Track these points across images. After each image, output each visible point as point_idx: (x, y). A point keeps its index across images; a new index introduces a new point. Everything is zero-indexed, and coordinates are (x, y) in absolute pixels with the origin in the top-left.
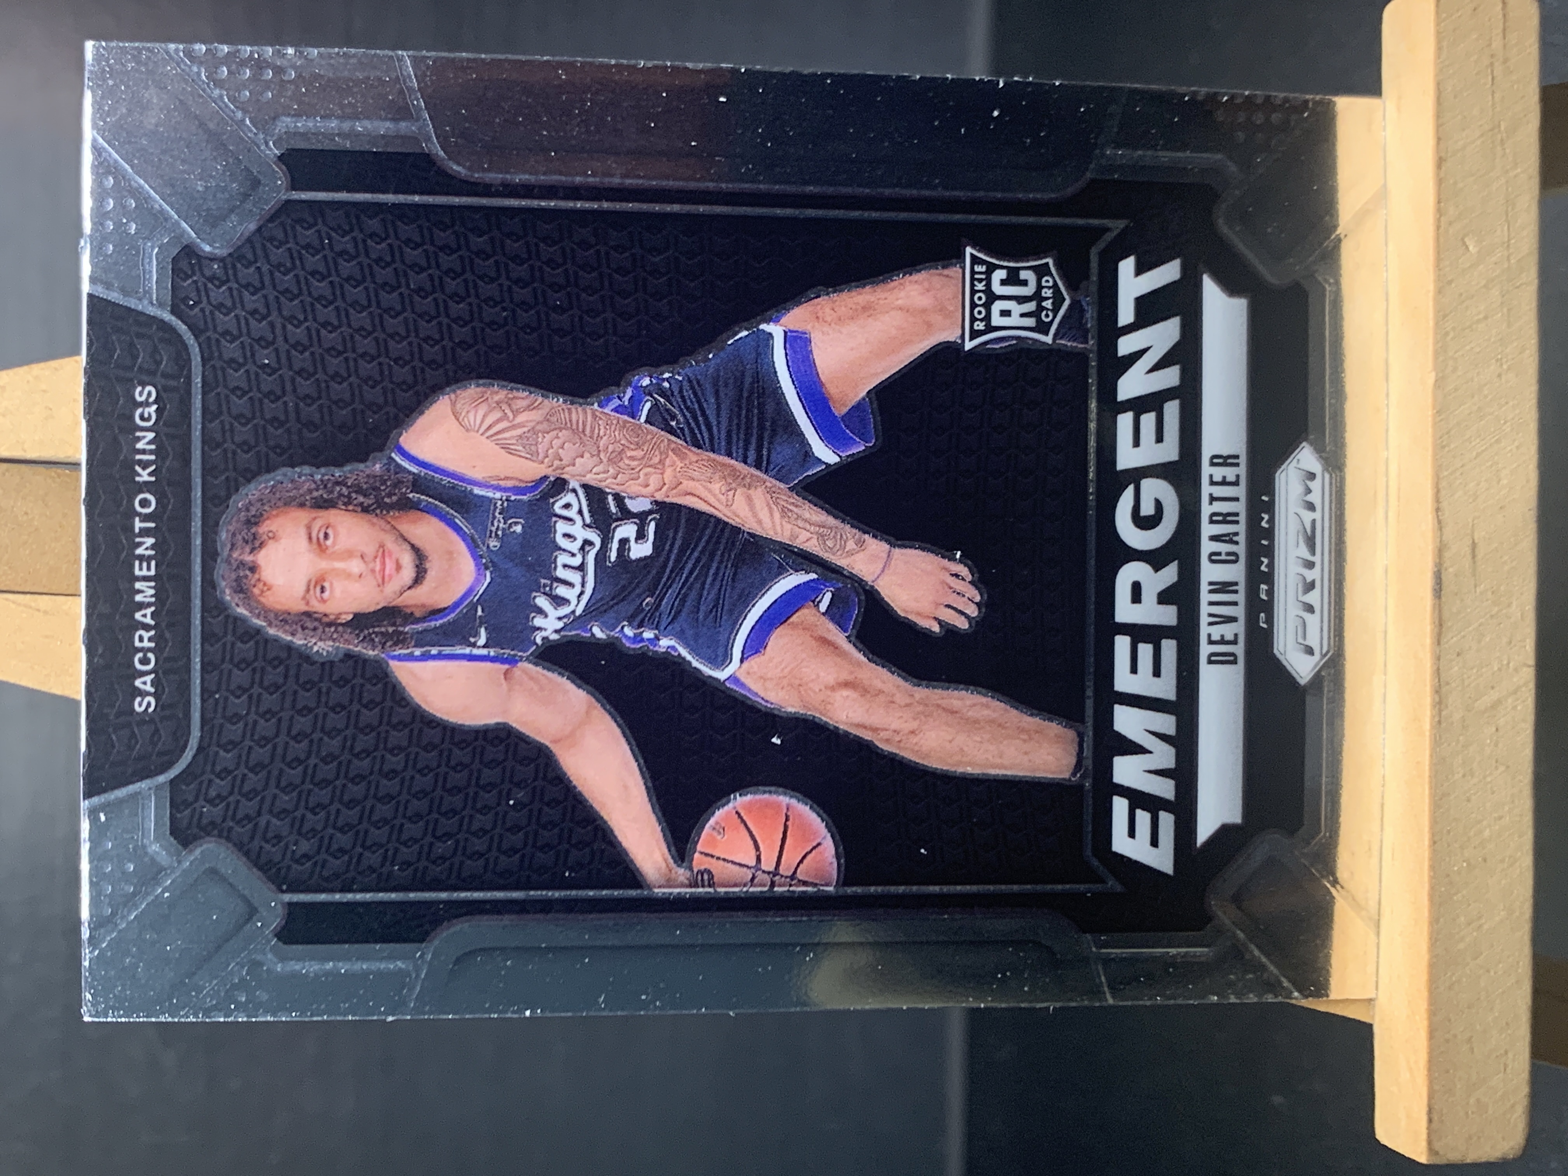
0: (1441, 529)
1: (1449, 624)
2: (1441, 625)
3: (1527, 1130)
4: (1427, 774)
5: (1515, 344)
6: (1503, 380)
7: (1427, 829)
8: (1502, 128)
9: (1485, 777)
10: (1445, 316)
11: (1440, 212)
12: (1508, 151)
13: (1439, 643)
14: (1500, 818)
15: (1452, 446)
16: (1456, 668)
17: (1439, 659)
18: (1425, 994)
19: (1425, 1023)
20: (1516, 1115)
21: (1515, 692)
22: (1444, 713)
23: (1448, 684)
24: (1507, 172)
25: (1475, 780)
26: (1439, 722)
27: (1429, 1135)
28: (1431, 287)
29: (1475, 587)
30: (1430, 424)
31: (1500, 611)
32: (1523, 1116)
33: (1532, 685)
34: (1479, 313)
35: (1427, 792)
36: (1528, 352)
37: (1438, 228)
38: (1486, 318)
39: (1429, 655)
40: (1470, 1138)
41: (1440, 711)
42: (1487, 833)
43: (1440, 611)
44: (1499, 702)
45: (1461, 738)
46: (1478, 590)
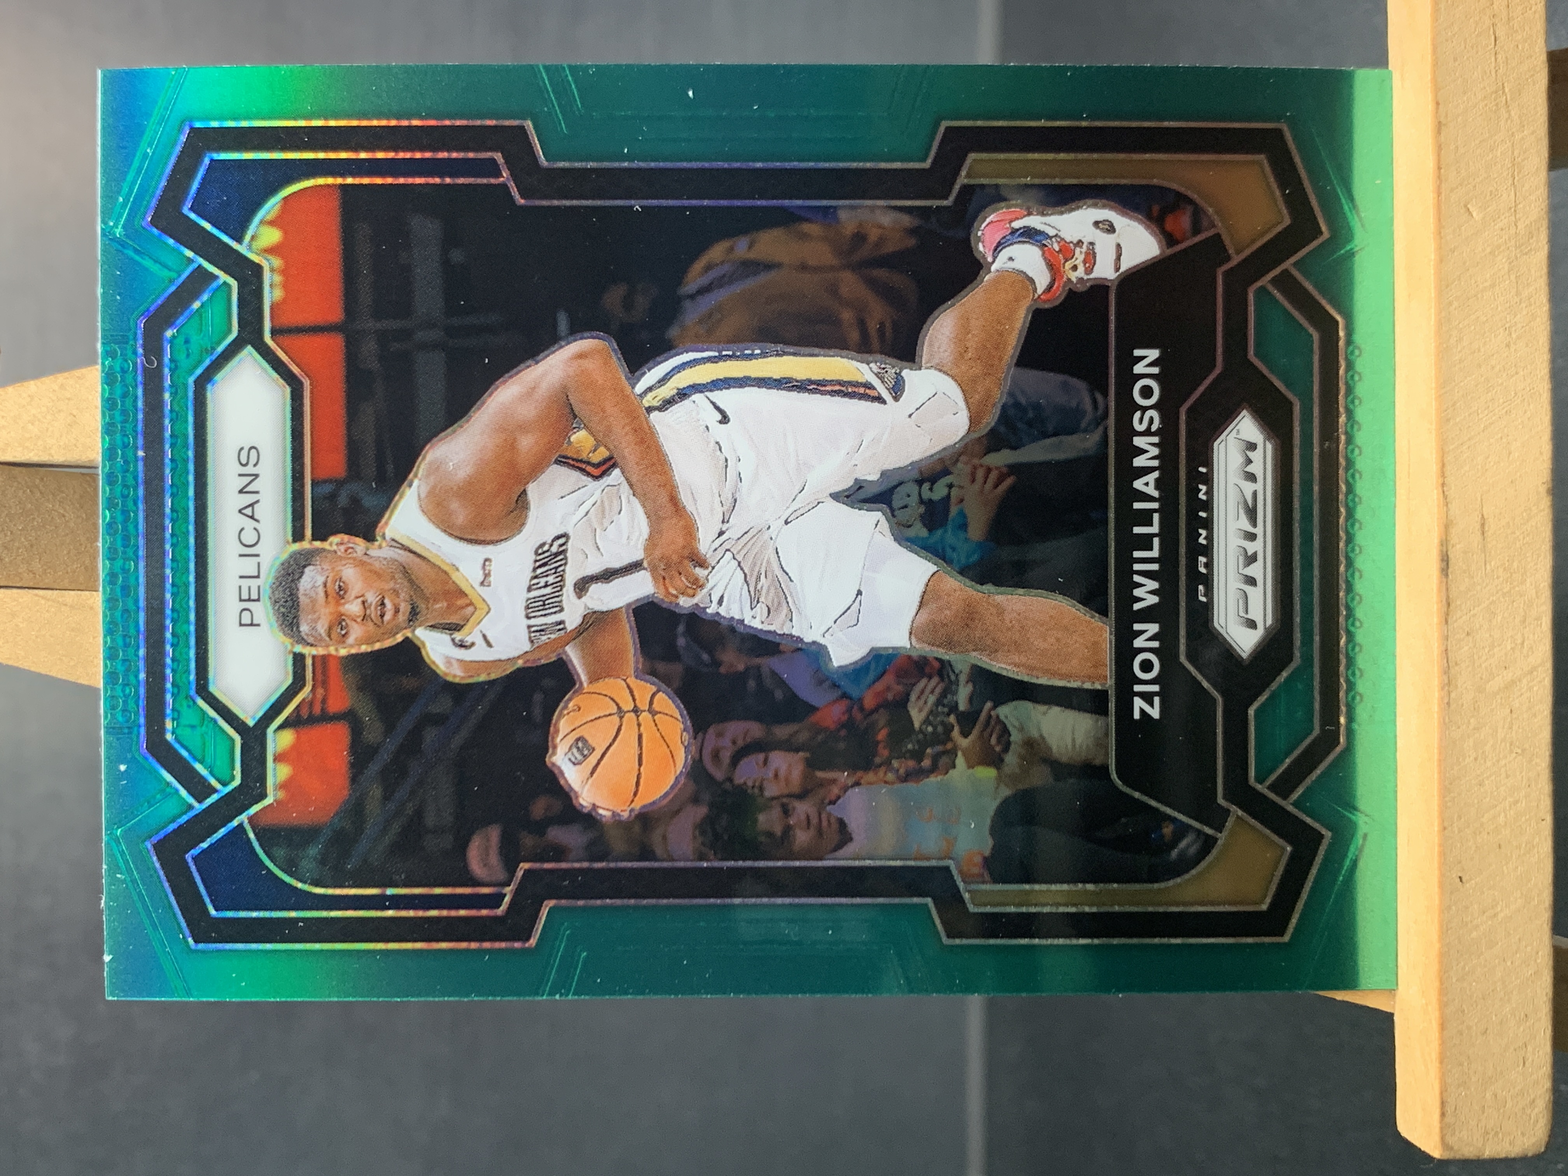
0: (1447, 505)
1: (1458, 603)
2: (1449, 605)
3: (1549, 1127)
4: (1436, 757)
5: (1524, 312)
6: (1512, 350)
7: (1436, 814)
8: (1507, 90)
9: (1498, 761)
10: (1447, 286)
11: (1439, 177)
12: (1513, 113)
13: (1447, 622)
14: (1516, 802)
15: (1458, 420)
16: (1466, 648)
17: (1447, 638)
18: (1437, 984)
19: (1437, 1014)
20: (1536, 1110)
21: (1531, 672)
22: (1453, 695)
23: (1456, 664)
24: (1513, 133)
25: (1489, 764)
26: (1447, 705)
27: (1442, 1129)
28: (1433, 257)
29: (1485, 564)
30: (1434, 397)
31: (1514, 588)
32: (1545, 1112)
33: (1548, 665)
34: (1486, 281)
35: (1436, 776)
36: (1538, 319)
37: (1439, 194)
38: (1493, 286)
39: (1436, 634)
40: (1488, 1133)
41: (1449, 693)
42: (1501, 819)
43: (1447, 589)
44: (1513, 682)
45: (1472, 720)
46: (1488, 567)
